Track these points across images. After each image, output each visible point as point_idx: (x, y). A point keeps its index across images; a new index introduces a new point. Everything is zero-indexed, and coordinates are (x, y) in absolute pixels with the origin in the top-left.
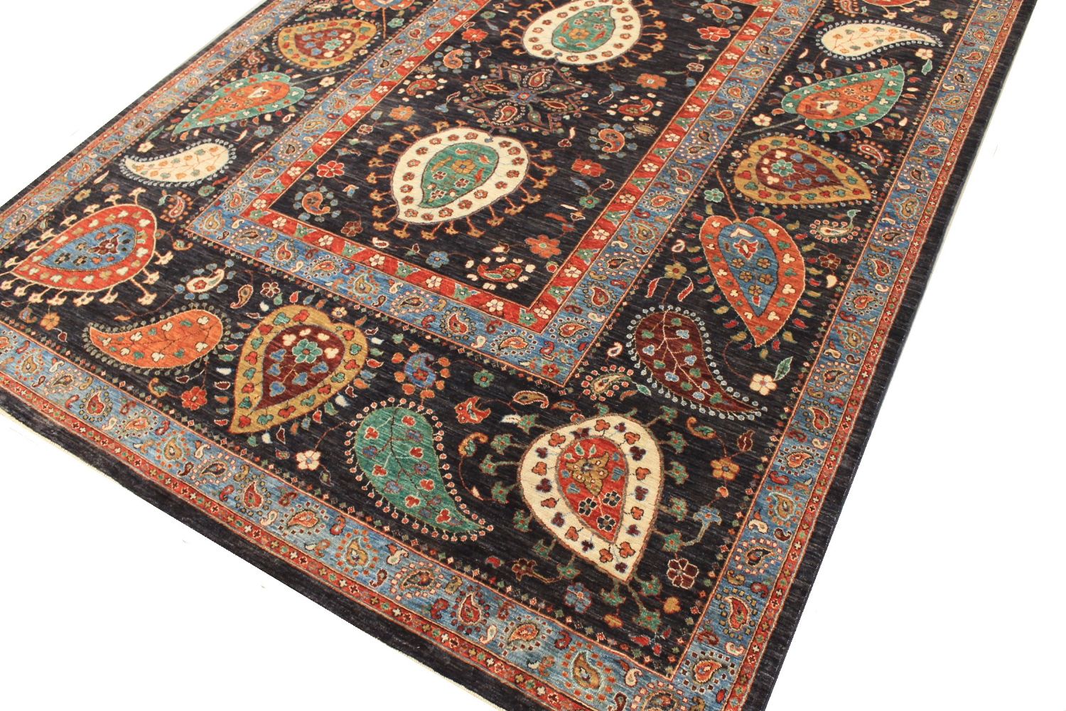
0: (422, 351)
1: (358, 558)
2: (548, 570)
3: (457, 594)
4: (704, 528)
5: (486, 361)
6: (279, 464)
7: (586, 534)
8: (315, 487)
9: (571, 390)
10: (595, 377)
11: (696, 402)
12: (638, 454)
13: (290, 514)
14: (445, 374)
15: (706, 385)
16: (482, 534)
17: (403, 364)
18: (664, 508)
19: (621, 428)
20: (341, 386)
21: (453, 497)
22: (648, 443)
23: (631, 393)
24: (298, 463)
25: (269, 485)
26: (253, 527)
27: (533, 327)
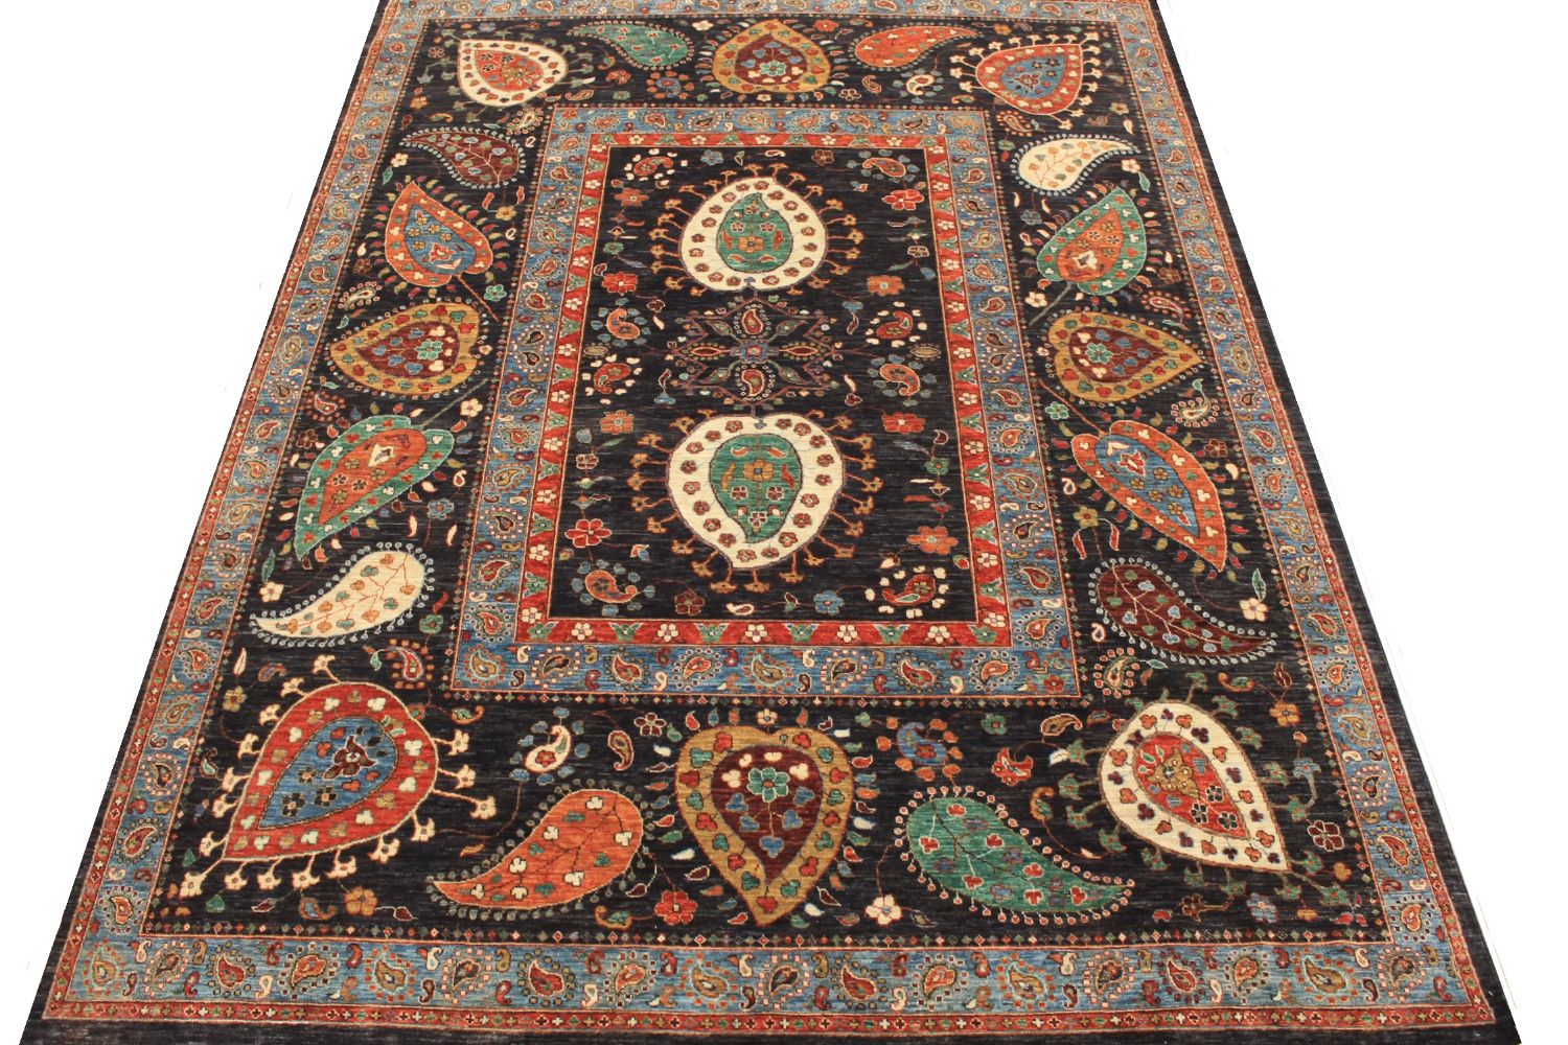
0: (902, 723)
1: (1031, 988)
2: (1214, 896)
3: (1155, 968)
4: (1311, 781)
5: (982, 704)
6: (854, 931)
7: (1220, 842)
8: (919, 937)
9: (1091, 698)
10: (1102, 672)
11: (1212, 655)
12: (1202, 735)
13: (917, 981)
14: (951, 738)
15: (1207, 633)
16: (1128, 893)
17: (895, 747)
18: (1263, 779)
19: (1168, 715)
20: (846, 805)
21: (1069, 870)
22: (1201, 719)
23: (1148, 674)
24: (875, 920)
25: (864, 962)
26: (889, 1019)
27: (998, 643)
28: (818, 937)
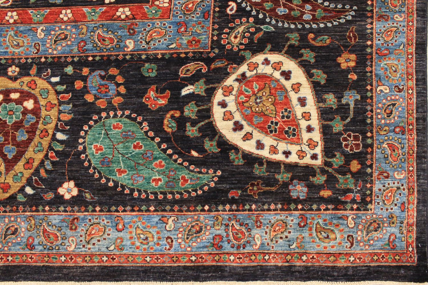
0: (92, 71)
1: (147, 238)
2: (269, 181)
3: (223, 227)
4: (352, 106)
5: (143, 57)
6: (51, 203)
7: (282, 146)
8: (86, 207)
9: (217, 51)
10: (228, 34)
11: (307, 22)
12: (287, 75)
13: (83, 233)
14: (120, 80)
15: (308, 7)
16: (216, 179)
17: (85, 87)
18: (321, 105)
19: (267, 62)
20: (53, 125)
21: (181, 164)
22: (290, 65)
23: (260, 35)
24: (63, 196)
25: (54, 222)
26: (65, 255)
27: (162, 17)
28: (31, 207)
